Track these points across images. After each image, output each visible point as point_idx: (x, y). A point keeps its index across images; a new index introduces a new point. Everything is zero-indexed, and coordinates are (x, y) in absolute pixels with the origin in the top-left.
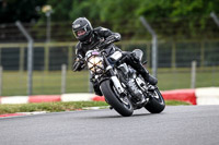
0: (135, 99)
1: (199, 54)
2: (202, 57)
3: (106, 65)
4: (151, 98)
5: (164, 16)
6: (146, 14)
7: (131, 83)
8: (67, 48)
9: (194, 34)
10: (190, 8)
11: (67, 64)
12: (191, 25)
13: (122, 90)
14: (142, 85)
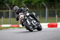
0: (34, 27)
1: (39, 14)
2: (40, 15)
3: (25, 17)
4: (38, 26)
5: (30, 3)
6: (25, 3)
7: (32, 22)
8: (3, 12)
9: (38, 9)
10: (37, 1)
11: (3, 16)
12: (37, 6)
13: (30, 24)
14: (36, 23)
